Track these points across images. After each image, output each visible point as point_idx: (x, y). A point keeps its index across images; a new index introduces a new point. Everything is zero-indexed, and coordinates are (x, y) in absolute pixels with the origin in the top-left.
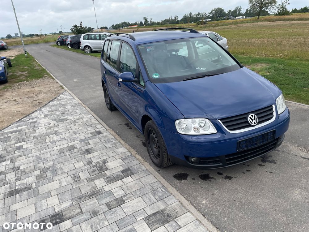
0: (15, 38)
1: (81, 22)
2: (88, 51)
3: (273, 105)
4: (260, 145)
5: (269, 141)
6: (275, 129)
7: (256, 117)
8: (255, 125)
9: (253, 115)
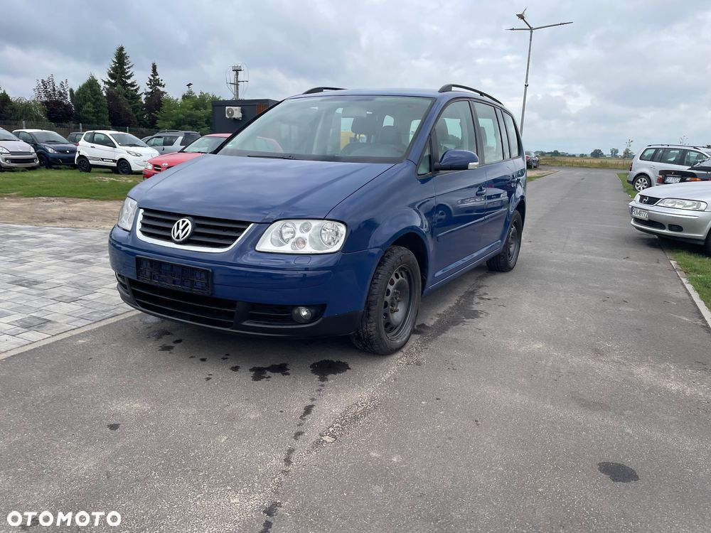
2: (641, 186)
3: (252, 224)
4: (173, 288)
5: (195, 291)
6: (210, 270)
7: (190, 227)
8: (178, 240)
9: (187, 221)
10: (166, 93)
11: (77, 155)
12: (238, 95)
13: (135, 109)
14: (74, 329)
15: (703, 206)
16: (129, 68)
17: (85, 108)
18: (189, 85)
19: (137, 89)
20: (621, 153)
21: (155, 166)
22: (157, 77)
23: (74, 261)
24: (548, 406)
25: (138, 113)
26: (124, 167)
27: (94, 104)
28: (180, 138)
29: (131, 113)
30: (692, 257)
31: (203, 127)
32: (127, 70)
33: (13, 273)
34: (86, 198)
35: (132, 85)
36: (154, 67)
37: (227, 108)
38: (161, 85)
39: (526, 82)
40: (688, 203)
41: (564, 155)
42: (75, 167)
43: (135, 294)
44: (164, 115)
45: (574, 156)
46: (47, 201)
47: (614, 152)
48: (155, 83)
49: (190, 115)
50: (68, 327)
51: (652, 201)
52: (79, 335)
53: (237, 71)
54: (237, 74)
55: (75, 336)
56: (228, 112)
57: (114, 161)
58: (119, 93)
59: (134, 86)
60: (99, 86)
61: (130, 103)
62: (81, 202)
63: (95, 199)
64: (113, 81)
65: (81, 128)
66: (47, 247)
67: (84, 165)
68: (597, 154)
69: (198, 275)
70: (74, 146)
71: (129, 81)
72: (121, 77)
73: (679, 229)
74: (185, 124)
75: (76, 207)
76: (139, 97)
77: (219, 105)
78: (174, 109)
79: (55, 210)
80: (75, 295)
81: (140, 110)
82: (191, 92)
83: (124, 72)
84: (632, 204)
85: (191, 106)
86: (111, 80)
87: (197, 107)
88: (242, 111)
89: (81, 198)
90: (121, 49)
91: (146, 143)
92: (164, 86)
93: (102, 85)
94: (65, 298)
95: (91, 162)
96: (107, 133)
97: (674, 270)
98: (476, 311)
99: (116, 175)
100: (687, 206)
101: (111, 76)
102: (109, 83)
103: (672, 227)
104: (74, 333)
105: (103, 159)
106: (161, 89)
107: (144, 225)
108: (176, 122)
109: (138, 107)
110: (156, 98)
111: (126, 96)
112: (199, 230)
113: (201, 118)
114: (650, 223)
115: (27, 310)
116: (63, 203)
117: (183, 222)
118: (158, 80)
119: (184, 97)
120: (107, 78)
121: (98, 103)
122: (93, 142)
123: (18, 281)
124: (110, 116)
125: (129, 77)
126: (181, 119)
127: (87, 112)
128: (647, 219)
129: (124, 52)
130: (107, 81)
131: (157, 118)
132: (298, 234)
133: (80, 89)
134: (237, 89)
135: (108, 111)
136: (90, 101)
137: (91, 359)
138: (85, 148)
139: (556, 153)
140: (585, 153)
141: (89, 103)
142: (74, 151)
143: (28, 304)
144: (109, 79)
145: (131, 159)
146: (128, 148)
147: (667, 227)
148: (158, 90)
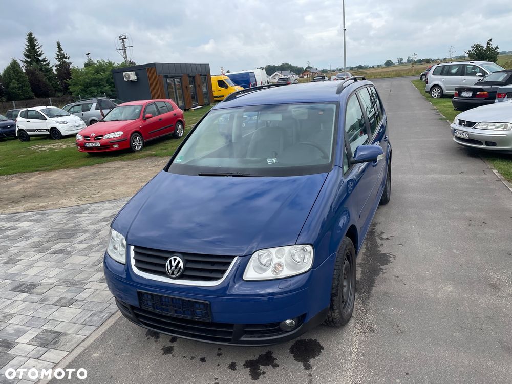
0: (397, 66)
1: (491, 40)
2: (436, 94)
3: (236, 258)
4: (175, 316)
5: (196, 318)
6: (208, 303)
7: (181, 264)
8: (174, 276)
9: (178, 259)
10: (71, 64)
11: (17, 129)
12: (126, 58)
13: (50, 79)
14: (84, 340)
15: (509, 126)
16: (39, 48)
17: (11, 85)
18: (88, 54)
19: (49, 63)
20: (405, 61)
21: (85, 136)
22: (62, 52)
23: (55, 253)
24: (491, 363)
25: (53, 82)
26: (56, 134)
27: (18, 81)
28: (95, 105)
29: (48, 83)
30: (505, 163)
31: (105, 86)
32: (38, 50)
33: (11, 277)
34: (36, 171)
35: (44, 61)
36: (59, 45)
37: (124, 73)
38: (66, 58)
39: (344, 27)
40: (498, 125)
41: (366, 67)
42: (16, 138)
43: (137, 316)
44: (73, 81)
45: (373, 67)
46: (7, 180)
47: (400, 60)
48: (61, 57)
49: (94, 79)
50: (79, 337)
51: (470, 124)
52: (90, 346)
53: (123, 39)
54: (124, 42)
55: (88, 348)
56: (126, 77)
57: (47, 130)
58: (36, 70)
59: (45, 61)
60: (19, 65)
61: (45, 75)
62: (34, 175)
63: (45, 171)
64: (29, 60)
65: (14, 105)
66: (27, 238)
67: (24, 136)
68: (389, 64)
69: (197, 306)
70: (12, 122)
71: (41, 58)
72: (34, 56)
73: (494, 144)
74: (91, 86)
75: (31, 182)
76: (51, 69)
77: (117, 72)
78: (81, 76)
79: (17, 188)
80: (69, 296)
81: (53, 79)
82: (90, 60)
83: (36, 52)
84: (453, 126)
85: (93, 72)
86: (27, 59)
87: (97, 72)
88: (136, 75)
89: (32, 172)
90: (30, 35)
91: (68, 111)
92: (69, 59)
93: (21, 64)
94: (63, 301)
95: (29, 133)
96: (38, 109)
97: (500, 180)
98: (384, 255)
99: (52, 142)
100: (498, 128)
101: (27, 56)
102: (26, 62)
103: (487, 143)
104: (86, 344)
105: (38, 130)
106: (67, 61)
107: (137, 261)
108: (84, 85)
109: (51, 77)
110: (65, 69)
111: (41, 70)
112: (190, 265)
113: (102, 80)
114: (471, 141)
115: (37, 323)
116: (20, 179)
117: (175, 260)
118: (63, 54)
119: (86, 65)
120: (24, 58)
121: (21, 79)
122: (27, 118)
123: (18, 287)
124: (32, 88)
125: (40, 55)
126: (87, 83)
127: (13, 88)
128: (468, 138)
129: (33, 37)
130: (24, 60)
131: (68, 85)
132: (276, 260)
133: (5, 71)
134: (126, 53)
135: (30, 84)
136: (14, 79)
137: (112, 377)
138: (22, 123)
139: (360, 67)
140: (380, 64)
141: (14, 81)
142: (14, 126)
143: (35, 315)
144: (26, 58)
145: (60, 127)
146: (56, 119)
147: (484, 143)
148: (65, 62)
